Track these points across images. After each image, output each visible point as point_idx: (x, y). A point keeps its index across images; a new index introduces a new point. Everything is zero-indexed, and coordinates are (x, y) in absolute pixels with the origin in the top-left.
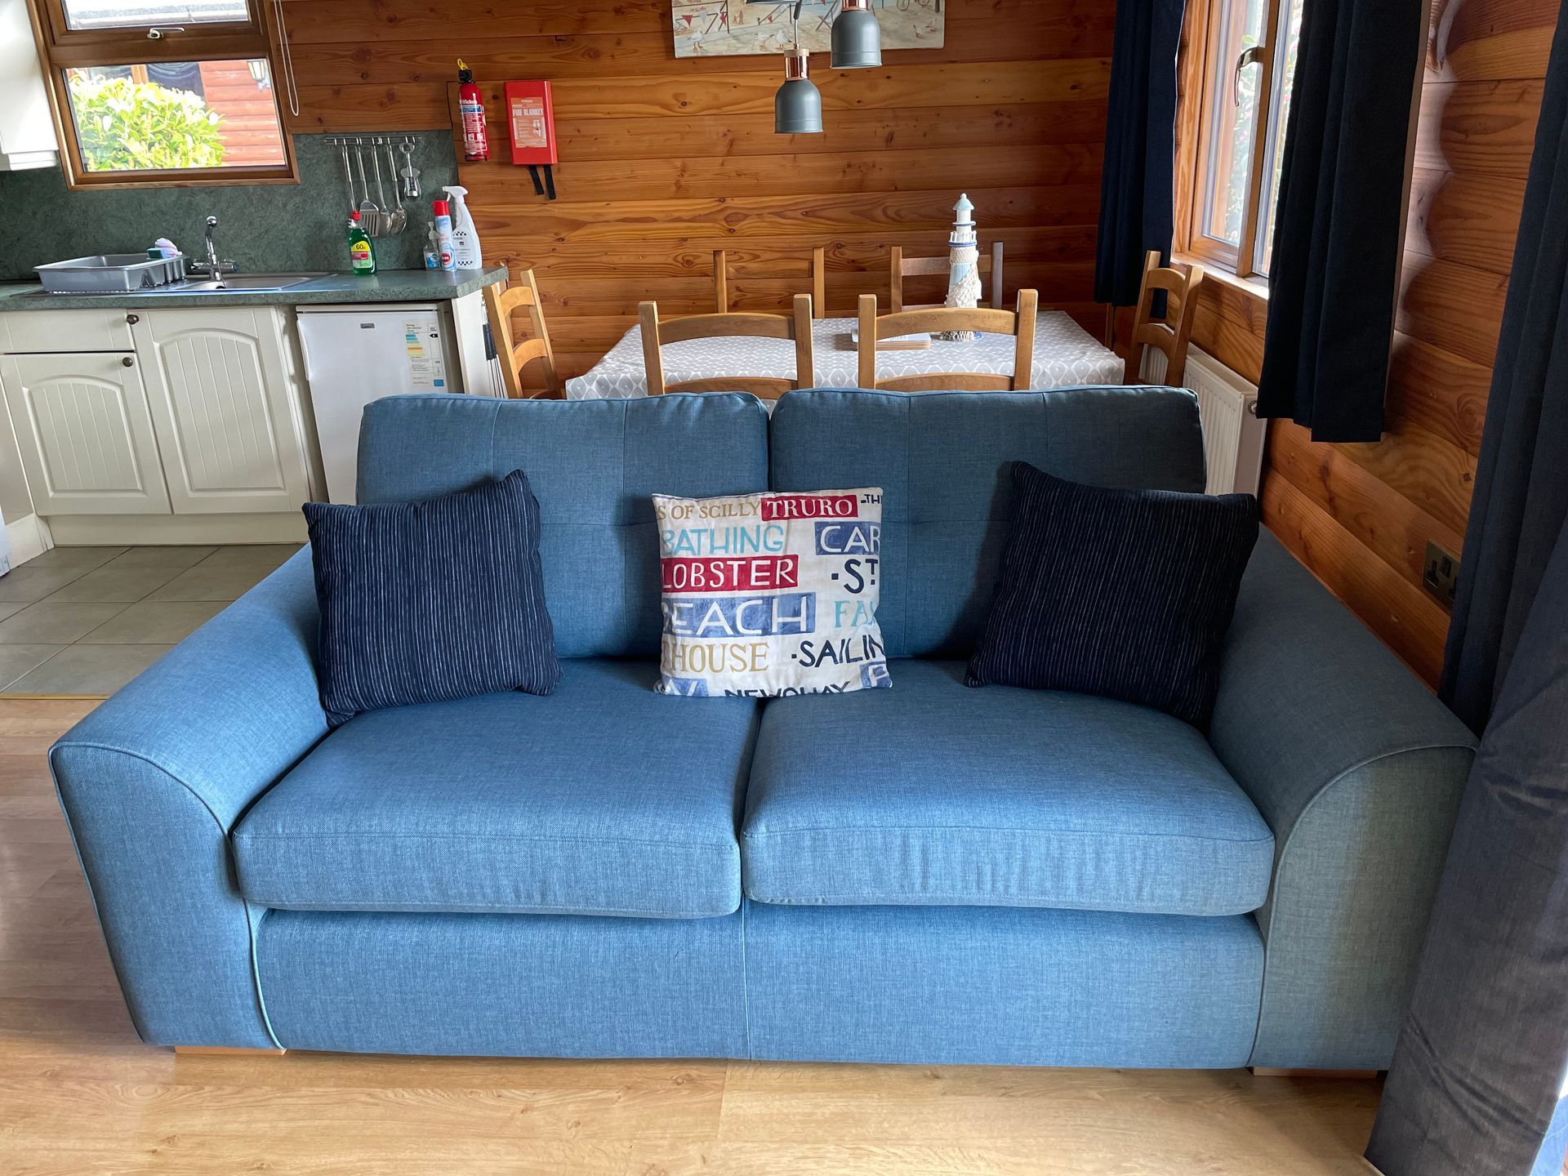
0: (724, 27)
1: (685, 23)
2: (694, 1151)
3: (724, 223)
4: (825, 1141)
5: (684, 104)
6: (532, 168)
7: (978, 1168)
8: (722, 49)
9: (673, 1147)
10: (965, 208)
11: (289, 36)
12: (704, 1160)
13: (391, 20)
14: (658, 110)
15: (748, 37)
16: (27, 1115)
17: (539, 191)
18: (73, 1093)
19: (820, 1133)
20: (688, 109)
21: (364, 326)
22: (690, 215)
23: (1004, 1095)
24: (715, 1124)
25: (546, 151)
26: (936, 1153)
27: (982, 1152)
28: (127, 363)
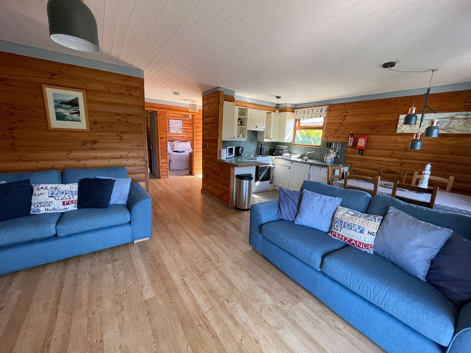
0: (410, 128)
1: (400, 127)
2: (290, 305)
3: (400, 164)
4: (311, 321)
5: (396, 141)
6: (360, 150)
7: (335, 349)
8: (408, 132)
9: (287, 302)
10: (429, 167)
11: (326, 127)
12: (290, 307)
13: (342, 125)
14: (390, 142)
15: (416, 130)
16: (228, 246)
17: (360, 153)
18: (233, 247)
19: (311, 319)
20: (397, 142)
21: (320, 169)
22: (392, 161)
23: (352, 344)
24: (296, 304)
25: (363, 147)
26: (329, 339)
27: (338, 347)
28: (289, 168)
